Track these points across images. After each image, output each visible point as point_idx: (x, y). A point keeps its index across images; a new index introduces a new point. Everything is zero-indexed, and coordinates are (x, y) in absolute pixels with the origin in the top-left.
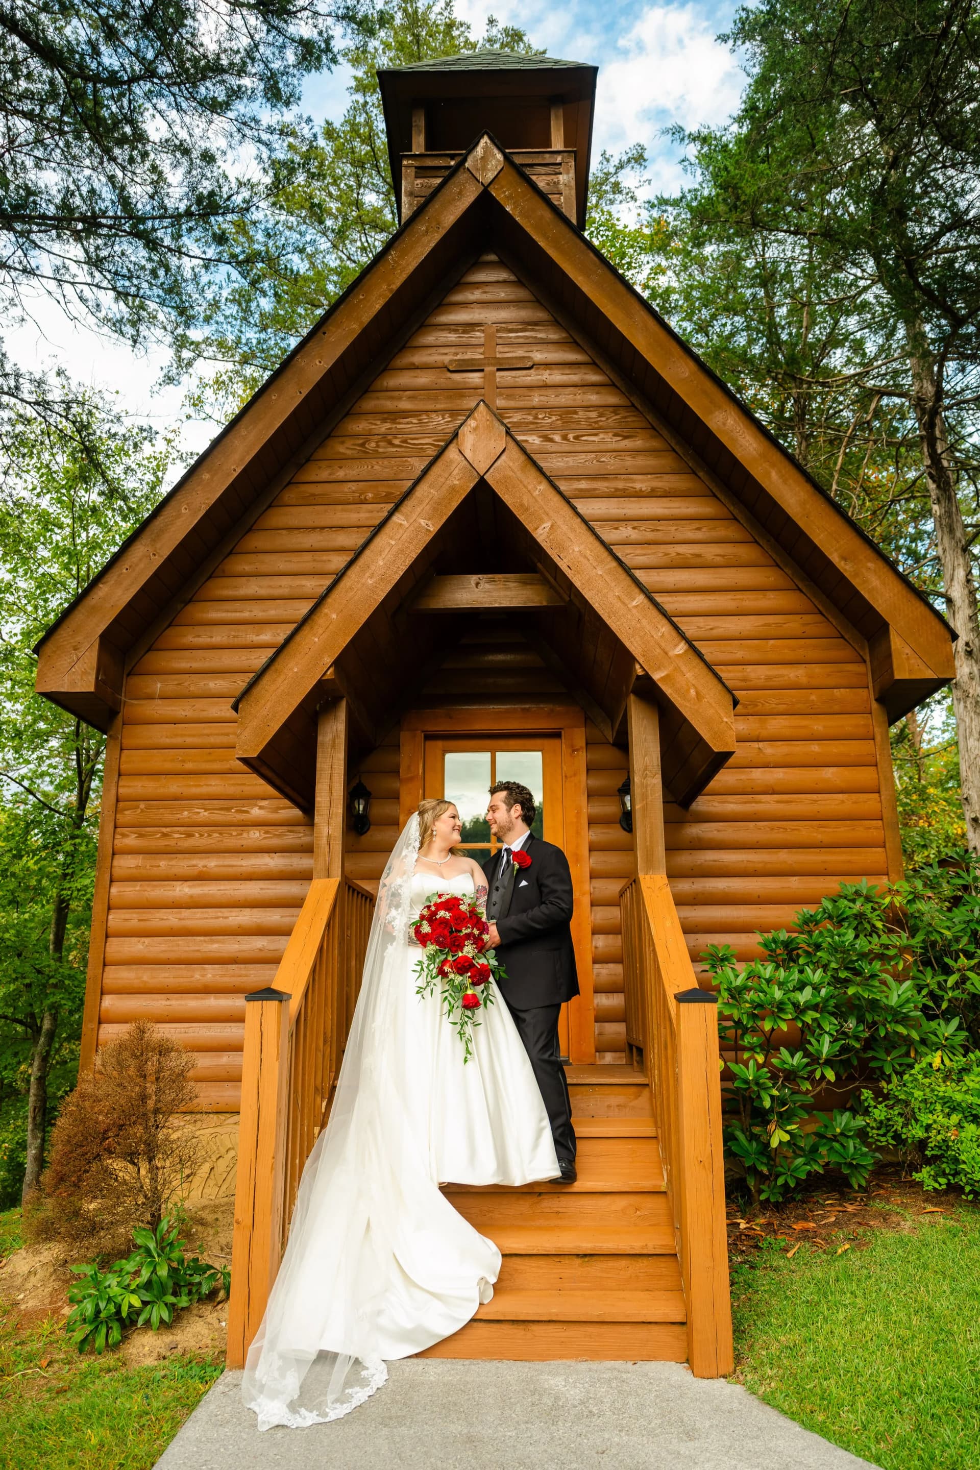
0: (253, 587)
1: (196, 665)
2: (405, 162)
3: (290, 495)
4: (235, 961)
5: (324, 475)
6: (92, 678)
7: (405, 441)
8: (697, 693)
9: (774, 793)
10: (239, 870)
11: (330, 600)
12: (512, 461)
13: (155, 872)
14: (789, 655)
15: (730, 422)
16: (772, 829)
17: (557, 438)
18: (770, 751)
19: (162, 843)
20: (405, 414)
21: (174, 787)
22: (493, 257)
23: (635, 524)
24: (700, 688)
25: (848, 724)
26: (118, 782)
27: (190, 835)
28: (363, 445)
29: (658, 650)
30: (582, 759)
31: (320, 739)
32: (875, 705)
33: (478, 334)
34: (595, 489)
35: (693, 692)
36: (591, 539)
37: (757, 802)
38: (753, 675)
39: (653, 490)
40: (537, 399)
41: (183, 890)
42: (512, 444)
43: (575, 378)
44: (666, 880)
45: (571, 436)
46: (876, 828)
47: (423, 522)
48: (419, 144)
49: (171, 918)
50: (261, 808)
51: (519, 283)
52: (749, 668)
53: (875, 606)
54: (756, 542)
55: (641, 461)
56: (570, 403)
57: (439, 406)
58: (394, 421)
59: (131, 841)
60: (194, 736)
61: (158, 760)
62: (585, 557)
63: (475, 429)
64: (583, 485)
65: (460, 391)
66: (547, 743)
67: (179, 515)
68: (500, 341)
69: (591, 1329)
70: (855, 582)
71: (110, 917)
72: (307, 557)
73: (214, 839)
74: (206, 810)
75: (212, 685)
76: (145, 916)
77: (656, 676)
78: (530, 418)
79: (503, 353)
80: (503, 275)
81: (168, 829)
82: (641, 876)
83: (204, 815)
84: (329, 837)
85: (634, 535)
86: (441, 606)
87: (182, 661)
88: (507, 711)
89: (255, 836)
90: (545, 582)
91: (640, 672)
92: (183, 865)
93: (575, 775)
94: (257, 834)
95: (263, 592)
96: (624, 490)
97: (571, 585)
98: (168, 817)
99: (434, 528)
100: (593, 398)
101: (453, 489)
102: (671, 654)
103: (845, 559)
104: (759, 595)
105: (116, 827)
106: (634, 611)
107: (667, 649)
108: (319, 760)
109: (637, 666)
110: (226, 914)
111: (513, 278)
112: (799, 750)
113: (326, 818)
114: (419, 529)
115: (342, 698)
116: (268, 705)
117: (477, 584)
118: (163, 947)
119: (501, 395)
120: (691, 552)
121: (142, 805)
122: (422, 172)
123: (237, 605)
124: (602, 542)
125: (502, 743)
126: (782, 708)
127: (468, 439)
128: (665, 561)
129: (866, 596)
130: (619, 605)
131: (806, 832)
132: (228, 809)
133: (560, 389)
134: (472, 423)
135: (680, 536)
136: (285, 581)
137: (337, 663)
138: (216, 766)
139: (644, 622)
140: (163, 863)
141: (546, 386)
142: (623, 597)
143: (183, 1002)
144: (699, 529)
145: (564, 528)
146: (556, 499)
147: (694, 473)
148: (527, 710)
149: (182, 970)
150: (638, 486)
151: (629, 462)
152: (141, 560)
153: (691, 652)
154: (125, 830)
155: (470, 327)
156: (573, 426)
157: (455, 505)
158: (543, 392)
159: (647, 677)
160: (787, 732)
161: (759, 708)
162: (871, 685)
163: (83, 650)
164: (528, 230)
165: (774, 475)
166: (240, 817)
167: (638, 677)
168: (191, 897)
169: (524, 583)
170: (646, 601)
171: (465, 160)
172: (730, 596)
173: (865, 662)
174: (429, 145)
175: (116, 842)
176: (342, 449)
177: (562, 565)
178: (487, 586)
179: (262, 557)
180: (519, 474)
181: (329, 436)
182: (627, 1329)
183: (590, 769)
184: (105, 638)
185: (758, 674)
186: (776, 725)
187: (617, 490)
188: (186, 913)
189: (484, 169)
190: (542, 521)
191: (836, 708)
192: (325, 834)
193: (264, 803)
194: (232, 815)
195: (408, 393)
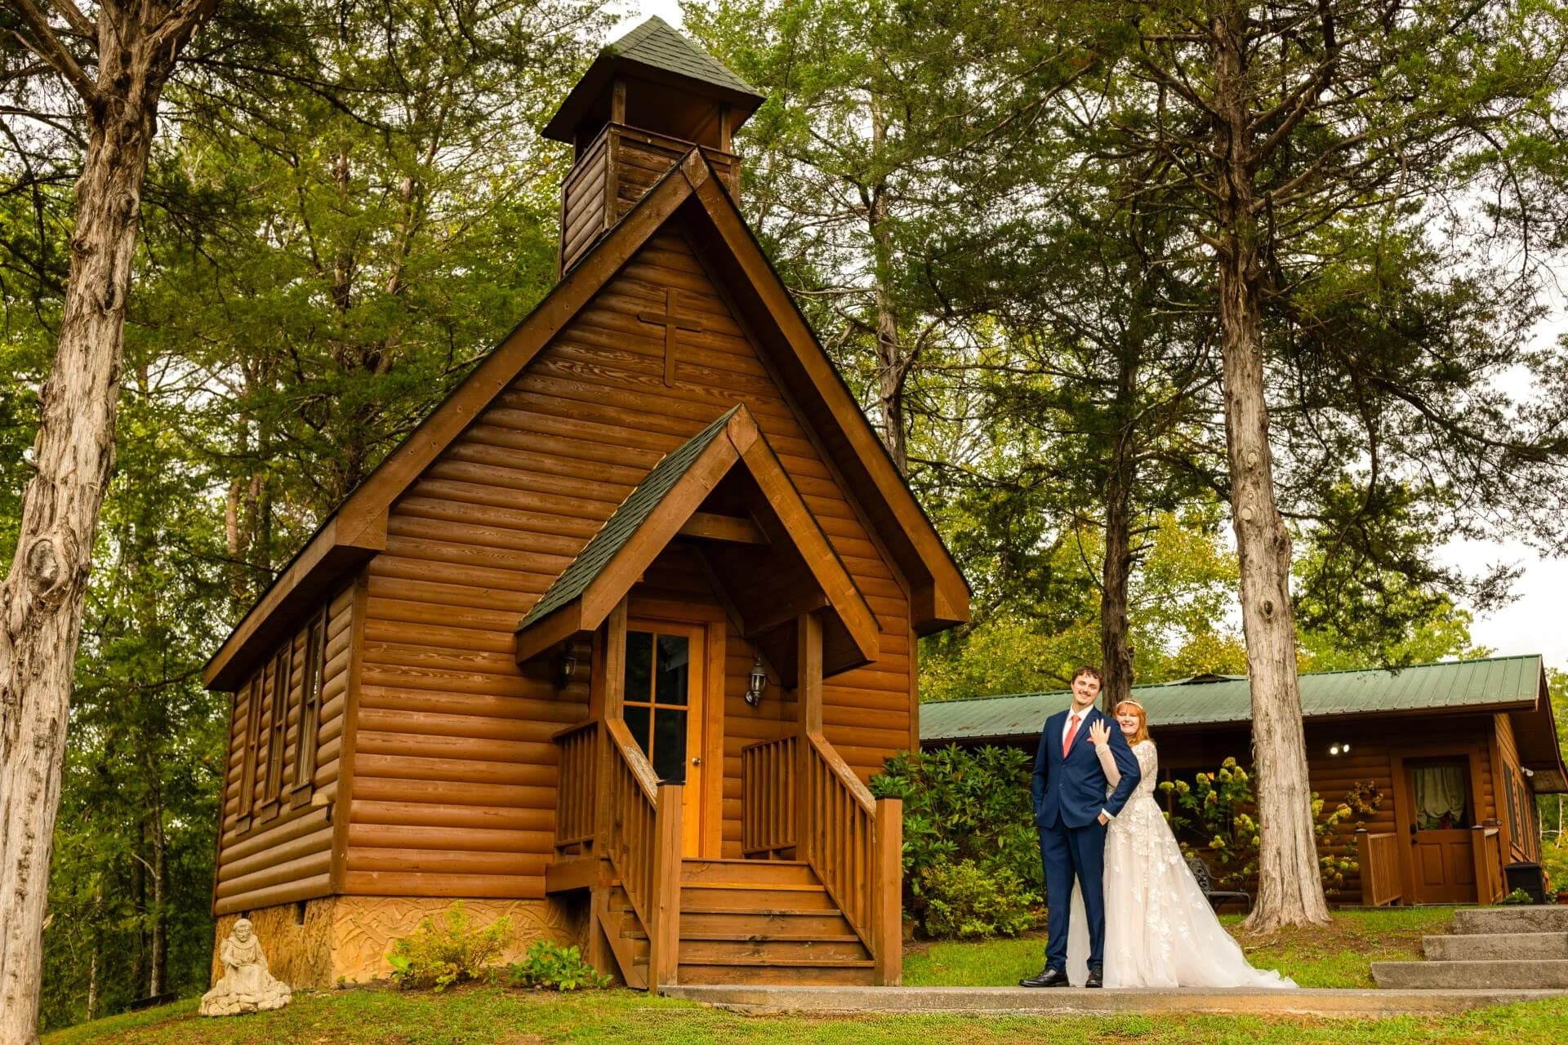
1: (431, 531)
6: (383, 540)
8: (860, 622)
10: (467, 706)
12: (761, 451)
13: (398, 701)
19: (403, 679)
20: (604, 348)
21: (413, 633)
22: (676, 232)
24: (862, 619)
25: (894, 642)
26: (364, 623)
27: (425, 675)
29: (839, 592)
32: (909, 630)
33: (661, 293)
35: (856, 620)
39: (781, 447)
41: (419, 718)
42: (761, 440)
43: (731, 346)
45: (726, 393)
46: (905, 718)
47: (703, 483)
48: (619, 115)
49: (410, 741)
50: (484, 657)
51: (694, 257)
53: (927, 566)
57: (631, 350)
58: (594, 352)
59: (376, 674)
61: (399, 609)
63: (738, 423)
65: (646, 337)
66: (694, 631)
67: (456, 414)
68: (677, 304)
70: (917, 549)
71: (357, 736)
72: (524, 454)
73: (445, 680)
74: (439, 655)
75: (446, 551)
76: (387, 737)
77: (838, 608)
78: (698, 373)
79: (680, 314)
81: (407, 668)
83: (436, 659)
89: (478, 679)
92: (420, 698)
93: (717, 658)
94: (480, 679)
98: (408, 658)
100: (742, 366)
101: (722, 462)
105: (363, 661)
107: (845, 593)
109: (828, 601)
117: (709, 521)
118: (402, 764)
121: (385, 645)
125: (662, 627)
127: (733, 429)
129: (922, 557)
130: (819, 559)
132: (457, 656)
133: (719, 354)
134: (737, 418)
137: (646, 572)
138: (449, 620)
139: (833, 573)
140: (403, 696)
141: (710, 349)
142: (821, 553)
143: (416, 809)
145: (788, 499)
149: (418, 783)
153: (858, 596)
154: (371, 664)
155: (656, 285)
156: (728, 386)
157: (724, 473)
158: (708, 353)
159: (830, 607)
162: (910, 616)
163: (376, 514)
164: (723, 234)
166: (465, 663)
170: (835, 559)
173: (908, 600)
174: (630, 119)
175: (363, 674)
177: (787, 526)
178: (713, 524)
180: (764, 460)
188: (421, 737)
190: (776, 494)
193: (486, 654)
194: (460, 662)
195: (607, 331)
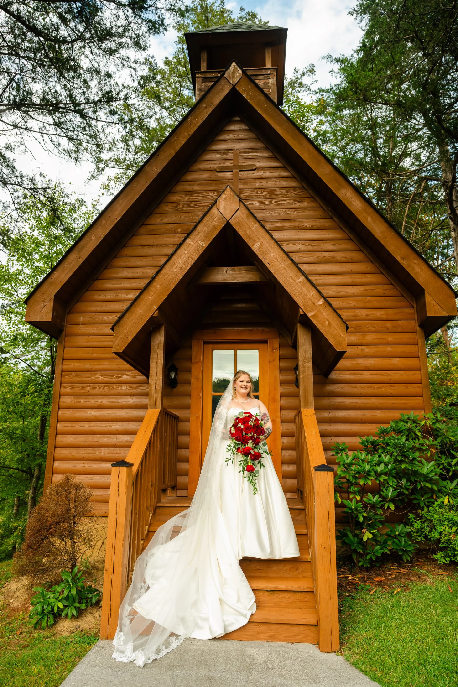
0: (124, 273)
1: (98, 309)
2: (197, 75)
3: (143, 230)
4: (115, 446)
5: (158, 221)
6: (50, 315)
7: (196, 205)
8: (329, 323)
9: (369, 370)
10: (117, 404)
11: (156, 279)
12: (242, 214)
13: (79, 404)
14: (377, 304)
15: (348, 194)
16: (368, 387)
17: (267, 202)
18: (367, 350)
19: (82, 391)
20: (196, 192)
21: (88, 365)
22: (238, 119)
23: (304, 242)
24: (330, 320)
25: (405, 337)
26: (62, 363)
27: (95, 388)
28: (176, 207)
29: (311, 303)
30: (277, 353)
31: (152, 343)
32: (418, 328)
33: (230, 154)
34: (284, 226)
35: (327, 322)
36: (279, 250)
37: (360, 375)
38: (359, 314)
39: (312, 226)
40: (257, 184)
41: (92, 413)
42: (242, 206)
43: (275, 174)
44: (314, 411)
45: (273, 202)
46: (419, 387)
47: (200, 242)
48: (204, 67)
49: (86, 426)
50: (127, 375)
51: (250, 130)
52: (357, 311)
53: (418, 281)
54: (361, 251)
55: (307, 213)
56: (273, 186)
57: (212, 188)
58: (191, 195)
59: (68, 390)
60: (97, 341)
61: (80, 353)
62: (276, 259)
63: (225, 199)
64: (279, 224)
65: (221, 181)
66: (261, 346)
67: (91, 240)
68: (240, 157)
69: (271, 626)
70: (408, 270)
71: (58, 425)
72: (150, 259)
73: (106, 390)
74: (102, 376)
75: (105, 318)
76: (73, 425)
77: (309, 315)
78: (254, 193)
79: (242, 163)
80: (243, 127)
81: (85, 385)
82: (302, 409)
83: (101, 378)
84: (156, 390)
85: (303, 248)
86: (209, 281)
87: (93, 307)
88: (242, 331)
89: (124, 388)
90: (258, 270)
91: (302, 313)
92: (91, 401)
93: (274, 361)
94: (126, 388)
95: (130, 275)
96: (298, 226)
97: (270, 272)
98: (85, 379)
99: (205, 245)
100: (284, 183)
101: (214, 227)
102: (316, 304)
103: (403, 258)
104: (363, 276)
105: (61, 384)
106: (299, 284)
107: (315, 302)
108: (152, 354)
109: (300, 310)
110: (111, 425)
111: (247, 128)
112: (381, 349)
113: (154, 380)
114: (198, 246)
115: (162, 325)
116: (127, 328)
117: (226, 271)
118: (82, 439)
119: (241, 182)
120: (330, 255)
121: (73, 374)
122: (205, 80)
123: (118, 281)
124: (284, 251)
125: (240, 346)
126: (373, 329)
127: (222, 203)
128: (318, 260)
129: (414, 276)
130: (292, 281)
131: (384, 389)
132: (112, 376)
133: (269, 180)
134: (224, 196)
135: (325, 248)
136: (139, 270)
137: (160, 308)
138: (107, 356)
139: (304, 289)
140: (82, 401)
141: (262, 178)
142: (294, 277)
143: (91, 465)
144: (334, 245)
145: (267, 245)
146: (262, 231)
147: (332, 218)
148: (252, 330)
149: (90, 450)
150: (305, 224)
151: (301, 213)
152: (73, 261)
153: (326, 303)
154: (65, 385)
155: (227, 151)
156: (275, 197)
157: (215, 234)
158: (261, 181)
159: (305, 315)
160: (376, 341)
161: (362, 330)
162: (416, 319)
163: (46, 302)
164: (254, 105)
165: (369, 219)
166: (118, 379)
167: (301, 315)
168: (95, 416)
169: (249, 271)
170: (305, 279)
171: (224, 74)
172: (349, 276)
173: (413, 308)
174: (209, 67)
175: (61, 390)
176: (166, 209)
177: (265, 262)
178: (231, 272)
179: (129, 259)
180: (245, 220)
181: (161, 203)
182: (289, 627)
183: (281, 358)
184: (56, 296)
185: (362, 313)
186: (370, 338)
187: (295, 226)
188: (92, 424)
189: (233, 77)
190: (256, 242)
191: (399, 330)
192: (154, 388)
193: (129, 373)
194: (114, 379)
195: (197, 182)
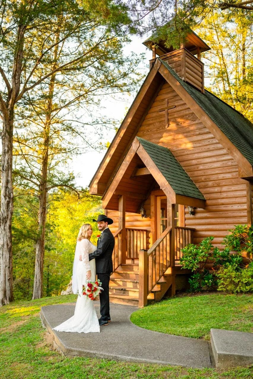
6: (97, 191)
8: (169, 192)
9: (223, 205)
20: (151, 124)
25: (241, 187)
28: (143, 133)
32: (247, 182)
33: (164, 102)
36: (153, 162)
37: (219, 207)
39: (199, 133)
40: (176, 115)
43: (184, 108)
47: (127, 162)
48: (154, 56)
52: (219, 175)
56: (183, 115)
57: (157, 121)
58: (149, 126)
62: (152, 166)
63: (135, 143)
65: (160, 116)
68: (169, 102)
77: (163, 189)
79: (169, 105)
100: (187, 112)
101: (132, 155)
107: (165, 183)
115: (122, 195)
119: (169, 116)
120: (208, 147)
126: (226, 184)
127: (133, 145)
130: (157, 175)
131: (229, 214)
133: (180, 112)
139: (161, 179)
144: (209, 141)
145: (149, 160)
150: (196, 133)
151: (194, 127)
155: (162, 100)
157: (132, 158)
161: (221, 185)
163: (95, 186)
171: (154, 65)
180: (142, 150)
184: (99, 183)
186: (224, 189)
187: (192, 135)
189: (157, 66)
190: (145, 159)
191: (238, 183)
195: (151, 119)
